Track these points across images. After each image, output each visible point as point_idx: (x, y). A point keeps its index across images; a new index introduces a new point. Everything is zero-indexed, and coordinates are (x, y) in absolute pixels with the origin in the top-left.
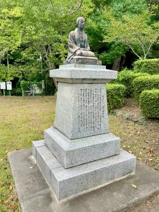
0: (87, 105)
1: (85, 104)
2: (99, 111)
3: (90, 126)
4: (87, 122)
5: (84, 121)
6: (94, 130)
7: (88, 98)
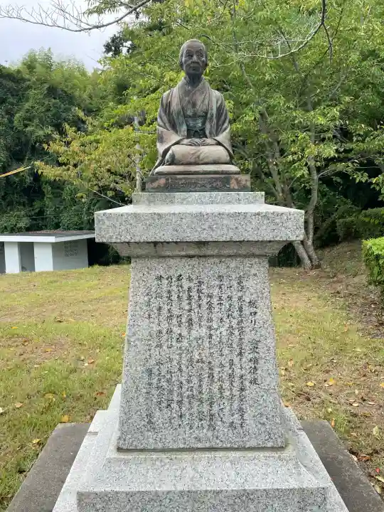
0: (185, 333)
1: (176, 330)
2: (236, 360)
3: (195, 410)
4: (180, 395)
5: (171, 392)
6: (212, 427)
7: (187, 307)
